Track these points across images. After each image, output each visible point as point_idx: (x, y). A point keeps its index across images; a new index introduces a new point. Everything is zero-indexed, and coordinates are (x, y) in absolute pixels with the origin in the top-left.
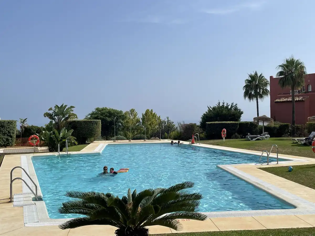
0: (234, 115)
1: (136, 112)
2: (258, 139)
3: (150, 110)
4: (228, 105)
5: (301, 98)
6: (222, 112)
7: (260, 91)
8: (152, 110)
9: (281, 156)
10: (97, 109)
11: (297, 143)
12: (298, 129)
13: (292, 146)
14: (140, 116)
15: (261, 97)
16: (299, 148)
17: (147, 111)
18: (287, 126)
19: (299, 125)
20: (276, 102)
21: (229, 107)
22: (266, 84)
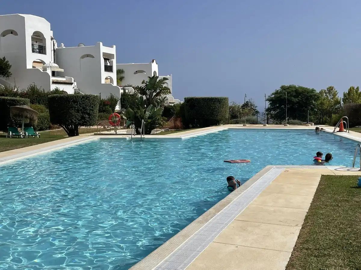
1: (336, 90)
3: (355, 88)
8: (358, 88)
10: (283, 88)
14: (340, 96)
17: (350, 88)
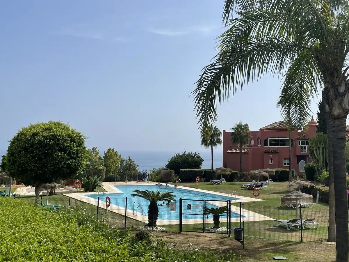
0: (197, 162)
1: (98, 150)
2: (219, 184)
3: (112, 149)
4: (193, 153)
5: (246, 151)
6: (188, 160)
7: (214, 140)
8: (113, 149)
9: (238, 197)
11: (244, 187)
12: (244, 175)
13: (242, 189)
15: (215, 145)
16: (245, 191)
17: (109, 149)
18: (236, 173)
19: (244, 173)
20: (228, 152)
21: (193, 155)
22: (219, 134)
